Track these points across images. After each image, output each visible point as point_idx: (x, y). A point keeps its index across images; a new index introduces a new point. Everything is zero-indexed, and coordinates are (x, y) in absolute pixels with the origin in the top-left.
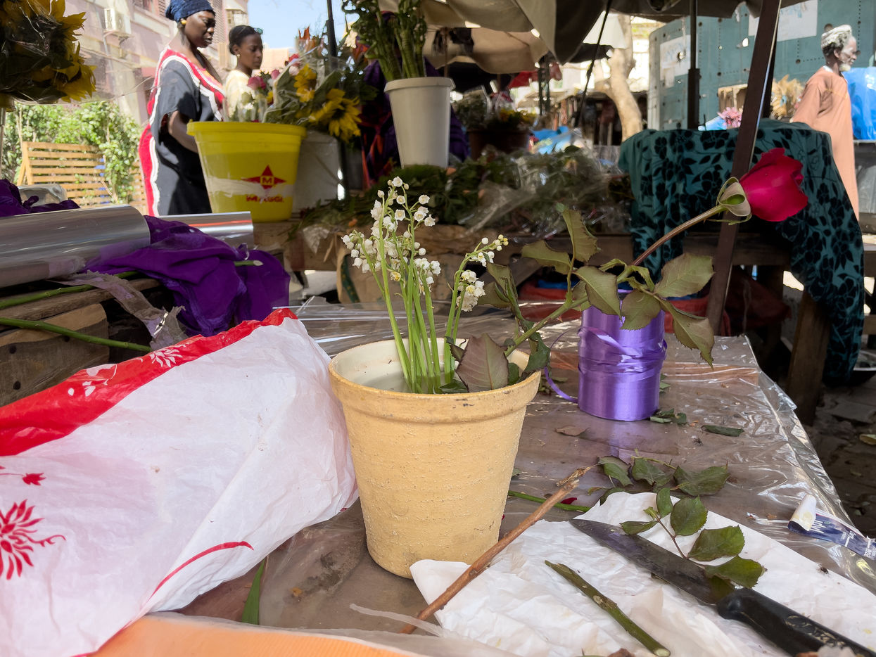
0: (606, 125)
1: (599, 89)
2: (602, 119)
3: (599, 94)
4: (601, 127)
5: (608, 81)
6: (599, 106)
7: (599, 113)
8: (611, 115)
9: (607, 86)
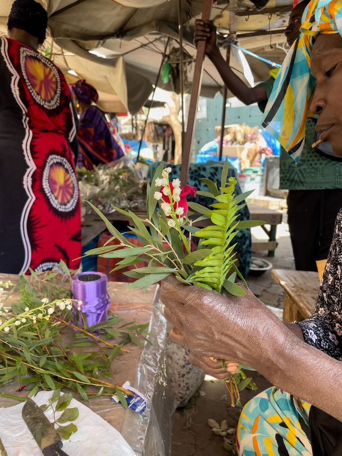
0: (169, 137)
1: (165, 120)
2: (166, 134)
3: (164, 121)
4: (166, 138)
5: (169, 116)
6: (165, 127)
7: (164, 131)
8: (170, 132)
9: (168, 119)
